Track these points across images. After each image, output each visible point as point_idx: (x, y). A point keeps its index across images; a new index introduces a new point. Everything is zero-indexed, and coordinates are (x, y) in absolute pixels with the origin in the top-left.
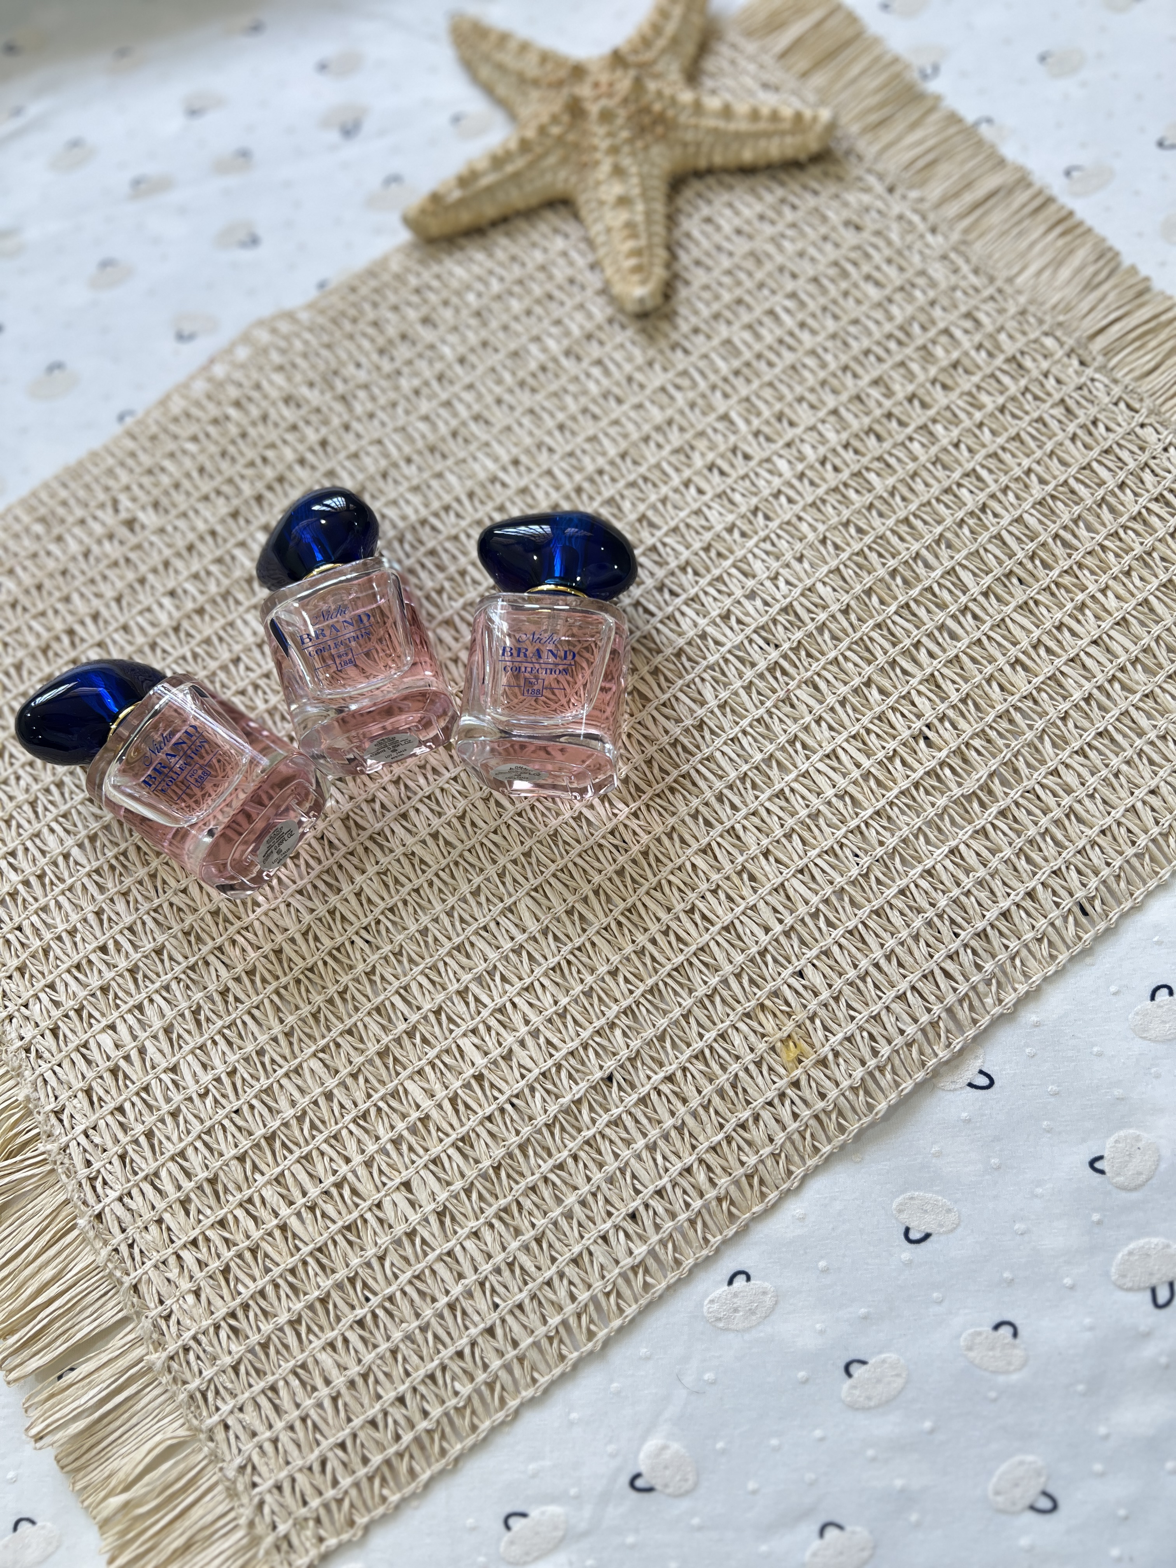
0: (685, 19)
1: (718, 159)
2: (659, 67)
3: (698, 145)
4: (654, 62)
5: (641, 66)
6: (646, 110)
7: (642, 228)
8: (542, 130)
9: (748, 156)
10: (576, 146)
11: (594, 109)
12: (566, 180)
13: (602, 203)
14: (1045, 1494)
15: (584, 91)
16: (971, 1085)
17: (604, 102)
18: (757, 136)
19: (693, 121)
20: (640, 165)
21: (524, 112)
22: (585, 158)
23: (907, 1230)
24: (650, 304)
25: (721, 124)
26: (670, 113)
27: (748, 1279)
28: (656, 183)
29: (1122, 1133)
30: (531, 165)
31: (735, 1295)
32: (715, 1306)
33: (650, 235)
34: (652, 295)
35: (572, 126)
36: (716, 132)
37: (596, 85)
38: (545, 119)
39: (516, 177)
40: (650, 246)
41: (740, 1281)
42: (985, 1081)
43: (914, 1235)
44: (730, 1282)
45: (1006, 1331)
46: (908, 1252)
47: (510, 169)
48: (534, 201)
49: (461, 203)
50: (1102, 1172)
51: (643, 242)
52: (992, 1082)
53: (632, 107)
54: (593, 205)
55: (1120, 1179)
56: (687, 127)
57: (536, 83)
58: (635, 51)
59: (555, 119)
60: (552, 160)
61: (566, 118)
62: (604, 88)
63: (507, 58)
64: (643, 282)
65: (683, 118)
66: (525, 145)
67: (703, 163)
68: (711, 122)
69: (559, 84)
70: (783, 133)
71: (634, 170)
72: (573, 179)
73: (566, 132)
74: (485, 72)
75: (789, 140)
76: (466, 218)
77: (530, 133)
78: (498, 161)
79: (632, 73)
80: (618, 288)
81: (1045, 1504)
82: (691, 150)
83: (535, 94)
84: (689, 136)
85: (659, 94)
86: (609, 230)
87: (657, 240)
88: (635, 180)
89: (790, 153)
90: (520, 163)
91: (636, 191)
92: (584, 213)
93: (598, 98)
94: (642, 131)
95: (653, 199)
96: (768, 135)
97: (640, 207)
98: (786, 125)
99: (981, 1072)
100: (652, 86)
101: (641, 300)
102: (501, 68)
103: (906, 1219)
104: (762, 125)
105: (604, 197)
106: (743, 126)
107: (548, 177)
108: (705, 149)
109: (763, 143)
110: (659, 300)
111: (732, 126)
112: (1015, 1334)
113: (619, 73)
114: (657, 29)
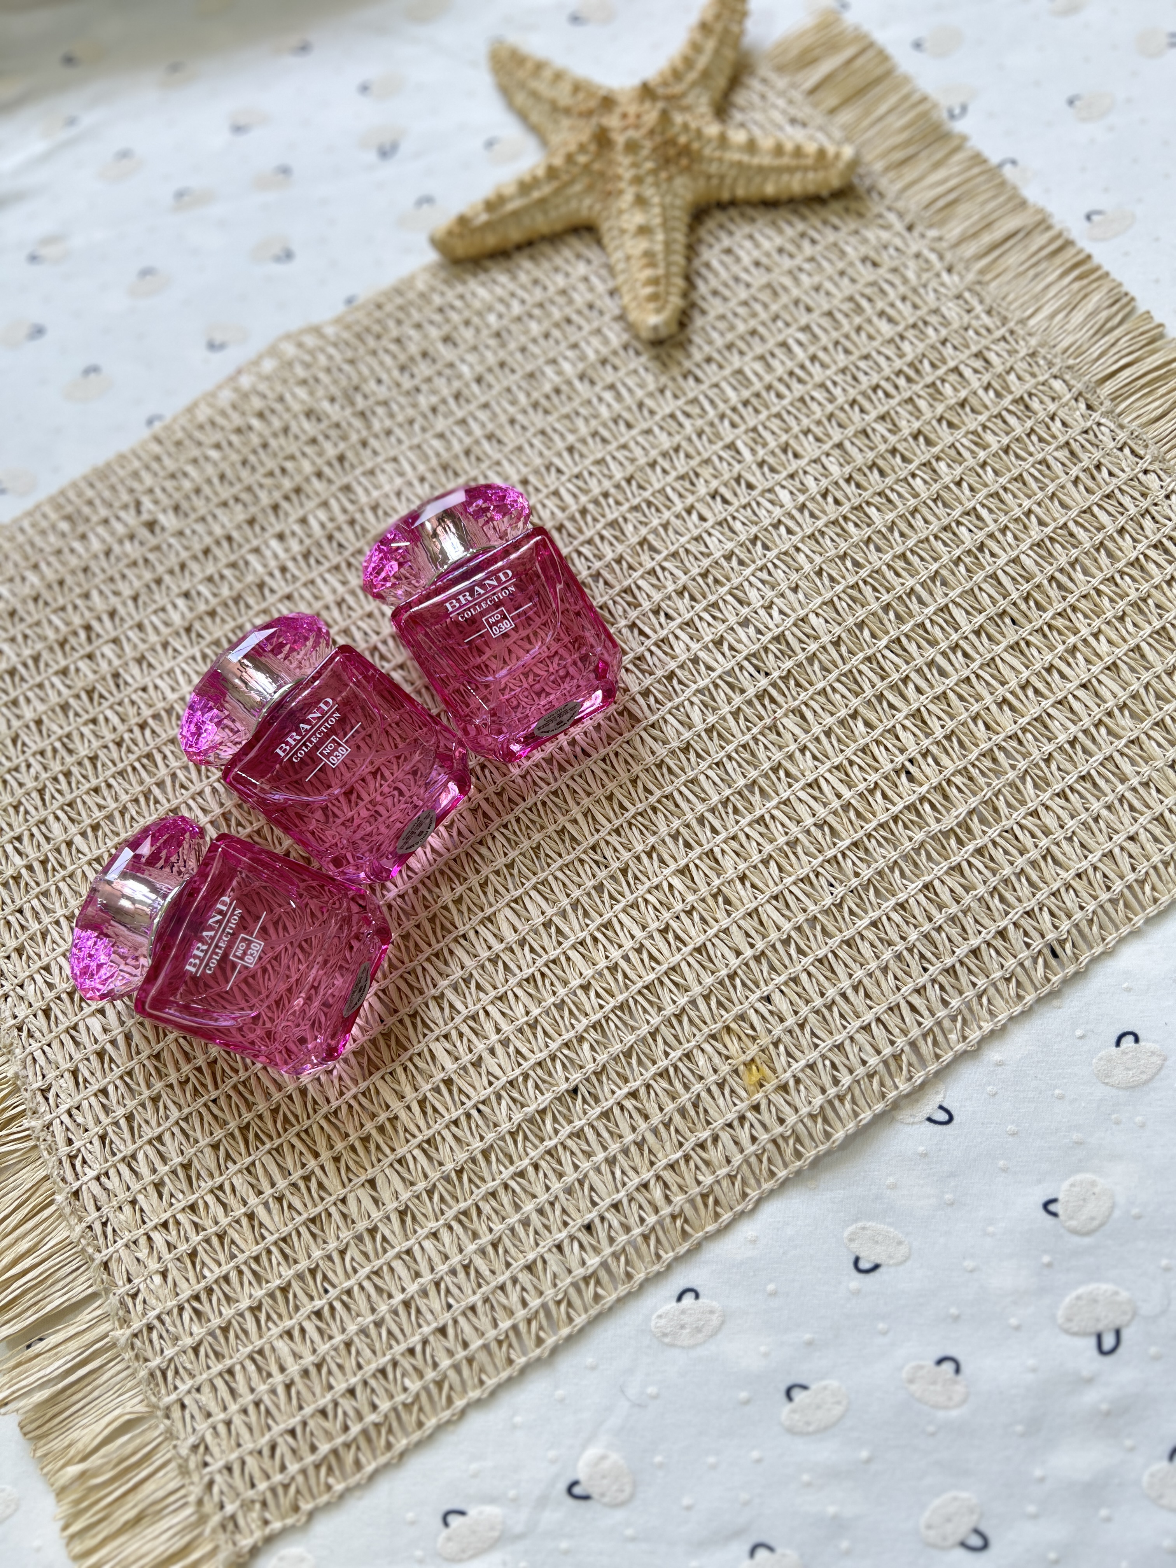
0: (717, 52)
1: (741, 192)
2: (689, 100)
3: (722, 178)
4: (684, 95)
5: (670, 98)
6: (672, 142)
7: (660, 257)
8: (570, 158)
9: (770, 190)
10: (602, 175)
11: (620, 139)
12: (591, 208)
13: (623, 232)
14: (977, 1532)
15: (612, 121)
16: (930, 1120)
17: (632, 133)
18: (780, 170)
19: (717, 154)
20: (663, 196)
21: (555, 139)
22: (609, 187)
23: (857, 1261)
24: (664, 333)
25: (746, 158)
26: (695, 146)
27: (697, 1296)
28: (677, 213)
29: (1079, 1177)
30: (557, 192)
31: (683, 1312)
32: (663, 1322)
33: (669, 264)
34: (667, 323)
35: (598, 155)
36: (740, 165)
37: (624, 116)
38: (573, 147)
39: (542, 202)
40: (667, 275)
41: (689, 1299)
42: (944, 1117)
43: (863, 1265)
44: (679, 1299)
45: (948, 1367)
46: (857, 1281)
47: (536, 195)
48: (559, 227)
49: (488, 226)
50: (1055, 1215)
51: (660, 271)
52: (951, 1118)
53: (658, 139)
54: (615, 233)
55: (1073, 1223)
56: (711, 160)
57: (567, 111)
58: (665, 84)
59: (582, 148)
60: (578, 187)
61: (593, 148)
62: (631, 120)
63: (541, 86)
64: (658, 311)
65: (707, 152)
66: (552, 172)
67: (726, 196)
68: (736, 156)
69: (588, 114)
70: (806, 169)
71: (656, 200)
72: (598, 207)
73: (592, 161)
74: (520, 98)
75: (811, 175)
76: (491, 241)
77: (558, 161)
78: (525, 187)
79: (660, 105)
80: (633, 316)
81: (976, 1541)
82: (715, 182)
83: (566, 122)
84: (713, 169)
85: (686, 127)
86: (628, 258)
87: (674, 269)
88: (657, 210)
89: (811, 188)
90: (546, 190)
91: (658, 221)
92: (606, 240)
93: (625, 129)
94: (667, 161)
95: (674, 229)
96: (791, 170)
97: (660, 237)
98: (810, 161)
99: (941, 1107)
100: (678, 119)
101: (655, 328)
102: (534, 95)
103: (857, 1248)
104: (785, 161)
105: (625, 226)
106: (766, 160)
107: (574, 204)
108: (728, 181)
109: (785, 178)
110: (674, 328)
111: (756, 161)
112: (958, 1370)
113: (647, 105)
114: (688, 62)
